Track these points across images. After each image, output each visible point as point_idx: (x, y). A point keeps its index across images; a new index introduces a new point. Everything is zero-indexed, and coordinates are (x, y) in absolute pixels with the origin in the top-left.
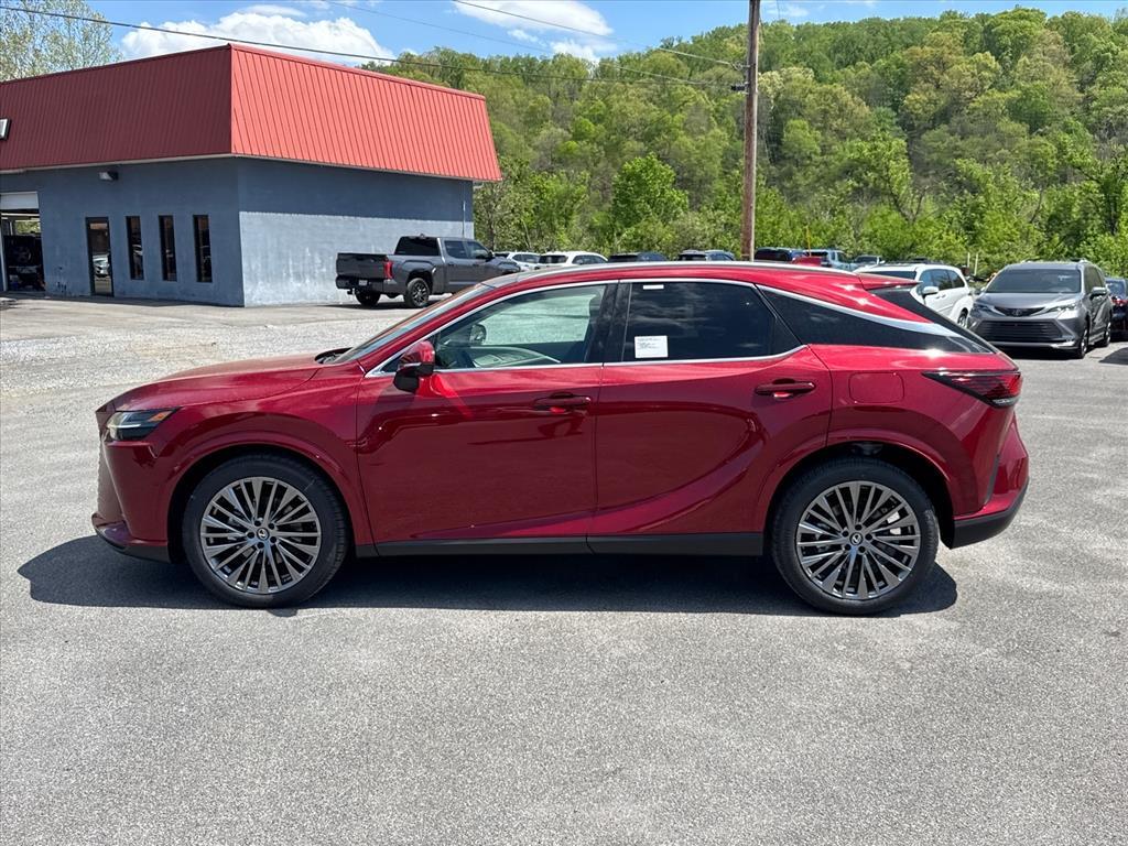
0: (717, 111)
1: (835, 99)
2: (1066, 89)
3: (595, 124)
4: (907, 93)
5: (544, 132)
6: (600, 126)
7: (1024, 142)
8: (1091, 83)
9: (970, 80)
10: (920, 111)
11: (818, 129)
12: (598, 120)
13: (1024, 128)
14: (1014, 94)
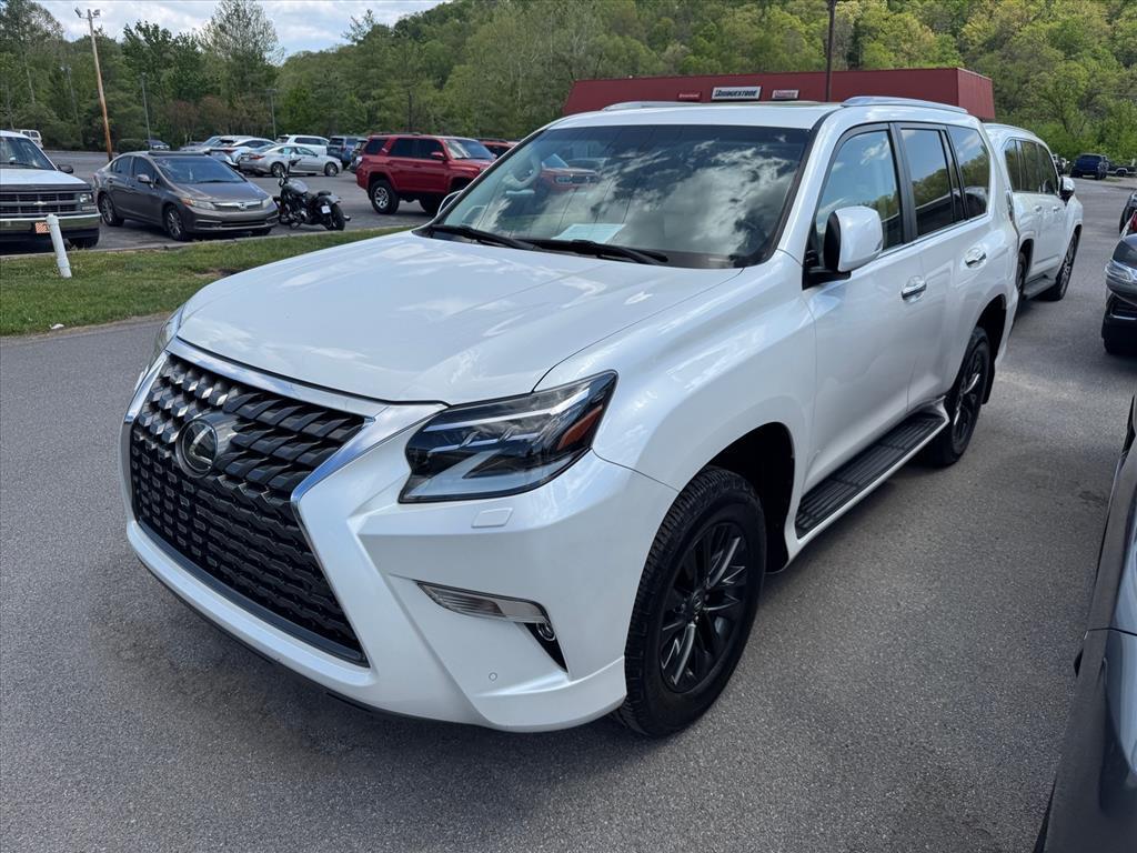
0: (807, 32)
1: (906, 26)
2: (1099, 22)
3: (709, 42)
4: (966, 22)
5: (670, 48)
6: (713, 43)
7: (1061, 66)
8: (1118, 15)
9: (1019, 12)
10: (976, 38)
11: (891, 50)
12: (710, 39)
13: (1061, 54)
14: (1056, 25)
